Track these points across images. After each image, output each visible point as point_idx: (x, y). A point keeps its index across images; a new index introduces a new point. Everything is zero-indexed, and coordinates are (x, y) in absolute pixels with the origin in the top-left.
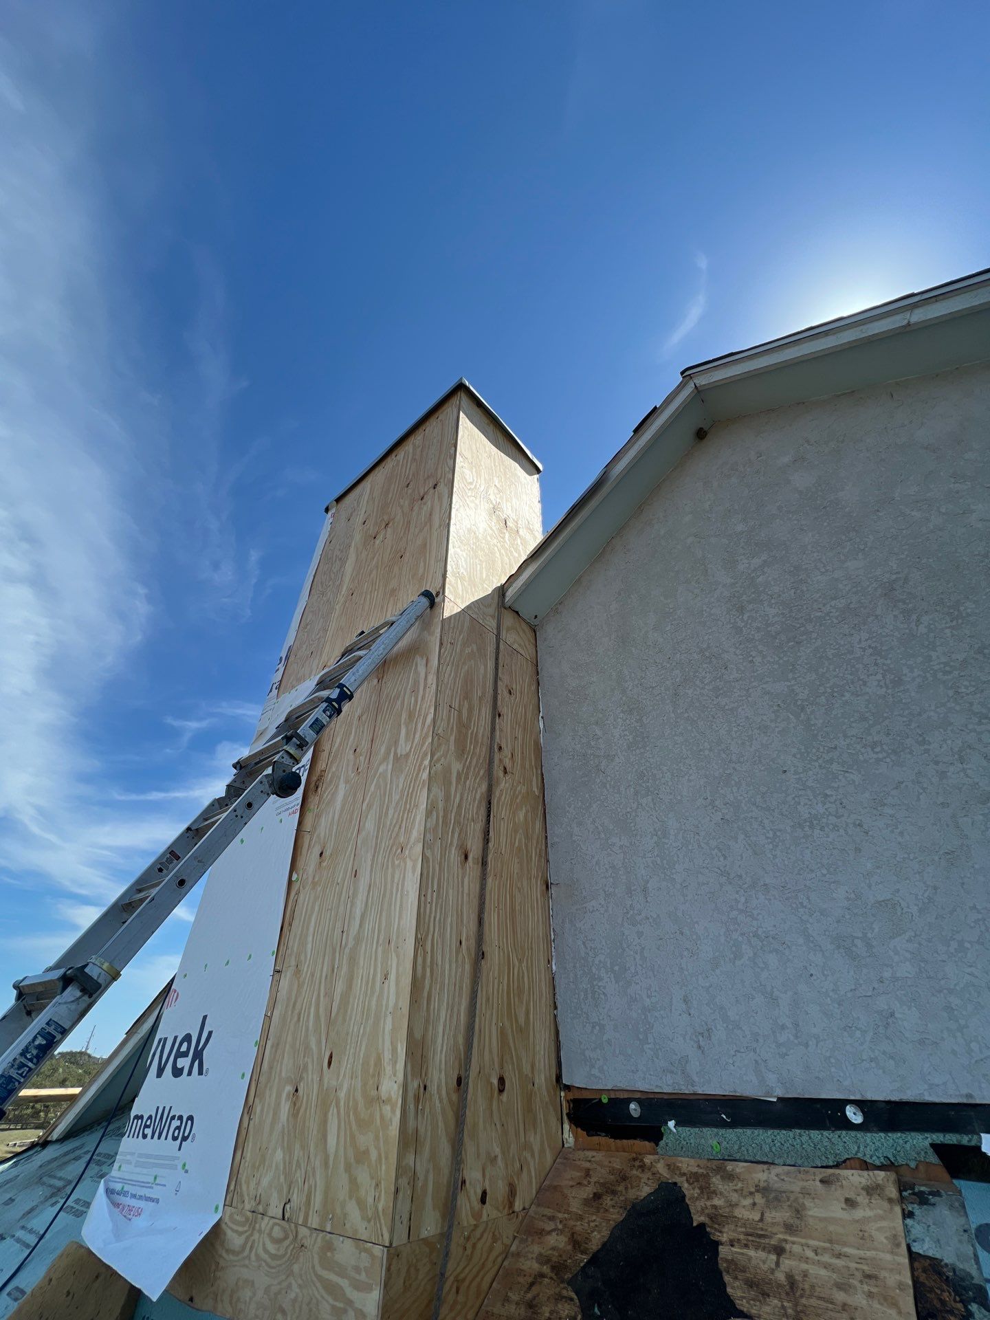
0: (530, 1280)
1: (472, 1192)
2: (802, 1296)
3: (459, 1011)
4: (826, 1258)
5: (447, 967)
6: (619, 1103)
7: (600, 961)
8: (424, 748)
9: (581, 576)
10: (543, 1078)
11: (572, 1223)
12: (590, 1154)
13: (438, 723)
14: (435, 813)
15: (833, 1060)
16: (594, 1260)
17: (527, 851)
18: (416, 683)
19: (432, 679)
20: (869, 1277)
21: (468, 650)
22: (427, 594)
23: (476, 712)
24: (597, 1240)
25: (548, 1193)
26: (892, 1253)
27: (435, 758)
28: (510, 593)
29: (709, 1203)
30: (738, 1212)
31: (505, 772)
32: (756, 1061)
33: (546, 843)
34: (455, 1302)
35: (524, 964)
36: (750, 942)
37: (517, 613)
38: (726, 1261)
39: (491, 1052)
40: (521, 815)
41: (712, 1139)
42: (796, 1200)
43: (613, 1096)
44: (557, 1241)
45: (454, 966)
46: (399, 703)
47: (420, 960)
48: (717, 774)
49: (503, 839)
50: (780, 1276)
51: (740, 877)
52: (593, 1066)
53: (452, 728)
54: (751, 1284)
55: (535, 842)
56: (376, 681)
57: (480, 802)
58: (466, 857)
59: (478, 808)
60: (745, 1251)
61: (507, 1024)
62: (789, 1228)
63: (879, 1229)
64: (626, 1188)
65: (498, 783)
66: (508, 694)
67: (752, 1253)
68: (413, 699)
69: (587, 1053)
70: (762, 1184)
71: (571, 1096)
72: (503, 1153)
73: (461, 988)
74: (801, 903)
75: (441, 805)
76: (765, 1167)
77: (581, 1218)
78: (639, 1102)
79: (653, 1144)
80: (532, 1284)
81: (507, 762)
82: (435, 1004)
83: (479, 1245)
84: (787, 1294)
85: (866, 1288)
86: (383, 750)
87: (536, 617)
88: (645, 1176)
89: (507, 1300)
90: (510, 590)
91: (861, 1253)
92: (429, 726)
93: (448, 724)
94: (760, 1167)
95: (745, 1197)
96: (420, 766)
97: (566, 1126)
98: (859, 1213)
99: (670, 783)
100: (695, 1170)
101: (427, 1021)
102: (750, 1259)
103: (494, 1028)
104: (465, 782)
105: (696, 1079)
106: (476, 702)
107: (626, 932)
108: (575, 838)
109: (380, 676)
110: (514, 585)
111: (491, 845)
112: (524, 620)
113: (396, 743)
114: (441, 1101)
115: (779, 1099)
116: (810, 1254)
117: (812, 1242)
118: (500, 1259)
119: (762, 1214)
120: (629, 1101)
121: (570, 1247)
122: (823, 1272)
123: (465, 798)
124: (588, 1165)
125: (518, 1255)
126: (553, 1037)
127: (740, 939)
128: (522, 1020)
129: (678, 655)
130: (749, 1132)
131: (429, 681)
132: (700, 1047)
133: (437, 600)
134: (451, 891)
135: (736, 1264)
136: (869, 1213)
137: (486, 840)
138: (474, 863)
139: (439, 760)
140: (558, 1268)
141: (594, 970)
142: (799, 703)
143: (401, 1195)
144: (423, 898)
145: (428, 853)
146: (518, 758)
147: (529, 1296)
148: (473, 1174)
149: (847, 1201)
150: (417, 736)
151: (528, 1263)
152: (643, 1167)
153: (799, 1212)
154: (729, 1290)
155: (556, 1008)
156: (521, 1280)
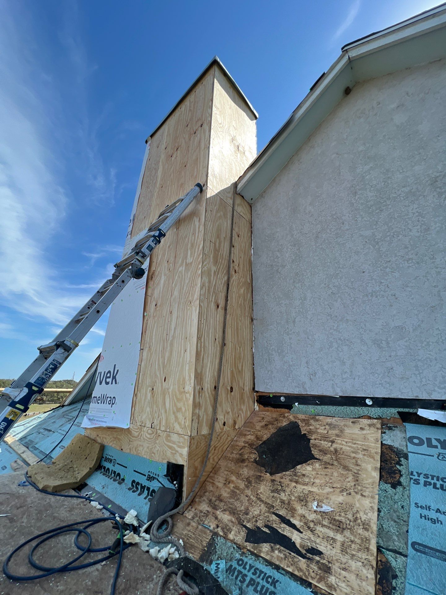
0: (241, 448)
1: (220, 422)
2: (339, 454)
3: (215, 364)
4: (350, 444)
5: (210, 348)
6: (277, 397)
7: (273, 349)
8: (199, 260)
9: (275, 177)
10: (248, 388)
11: (256, 432)
12: (264, 413)
13: (205, 248)
14: (204, 288)
15: (364, 384)
16: (264, 443)
17: (244, 306)
18: (194, 230)
19: (202, 228)
20: (365, 450)
21: (219, 215)
22: (199, 185)
23: (222, 244)
24: (265, 438)
25: (248, 423)
26: (375, 443)
27: (204, 264)
28: (239, 186)
29: (308, 428)
30: (319, 431)
31: (235, 272)
32: (333, 384)
33: (252, 303)
34: (214, 453)
35: (242, 349)
36: (337, 342)
37: (243, 197)
38: (313, 444)
39: (227, 378)
40: (242, 291)
41: (312, 409)
42: (341, 428)
43: (274, 394)
44: (251, 437)
45: (213, 348)
46: (187, 239)
47: (199, 345)
48: (332, 274)
49: (234, 300)
50: (332, 449)
51: (336, 316)
52: (267, 385)
53: (212, 251)
54: (320, 451)
55: (247, 302)
56: (176, 229)
57: (224, 284)
58: (218, 307)
59: (223, 287)
60: (320, 442)
61: (234, 369)
62: (337, 436)
63: (371, 437)
64: (277, 423)
65: (232, 277)
66: (237, 237)
67: (322, 442)
68: (193, 237)
69: (265, 380)
70: (329, 423)
71: (258, 394)
72: (232, 411)
73: (216, 356)
74: (362, 327)
75: (207, 285)
76: (331, 418)
77: (260, 431)
78: (285, 397)
79: (289, 410)
80: (241, 449)
81: (237, 268)
82: (205, 361)
83: (223, 438)
84: (334, 454)
85: (363, 453)
86: (180, 261)
87: (252, 199)
88: (284, 420)
89: (233, 453)
90: (240, 184)
91: (363, 443)
92: (201, 250)
93: (210, 249)
94: (329, 418)
95: (322, 426)
96: (197, 268)
97: (256, 404)
98: (364, 432)
99: (310, 277)
100: (304, 418)
101: (203, 367)
102: (321, 444)
103: (229, 370)
104: (217, 276)
105: (308, 390)
106: (222, 239)
107: (285, 338)
108: (265, 301)
109: (178, 227)
110: (242, 182)
111: (229, 302)
112: (246, 201)
113: (186, 257)
114: (208, 393)
115: (340, 397)
116: (344, 443)
117: (345, 440)
118: (230, 442)
119: (328, 431)
120: (281, 396)
121: (255, 439)
122: (348, 448)
123: (217, 282)
124: (263, 416)
125: (237, 441)
126: (252, 375)
127: (333, 340)
128: (240, 368)
129: (320, 218)
130: (326, 407)
131: (201, 229)
132: (311, 379)
133: (204, 188)
134: (211, 320)
135: (316, 445)
136: (368, 432)
137: (227, 300)
138: (221, 309)
139: (206, 265)
140: (251, 445)
141: (270, 351)
142: (376, 240)
143: (194, 421)
144: (200, 322)
145: (202, 304)
146: (241, 266)
147: (240, 452)
148: (221, 417)
149: (361, 428)
150: (196, 255)
151: (240, 443)
152: (284, 417)
153: (342, 431)
154: (312, 452)
155: (254, 365)
156: (237, 448)
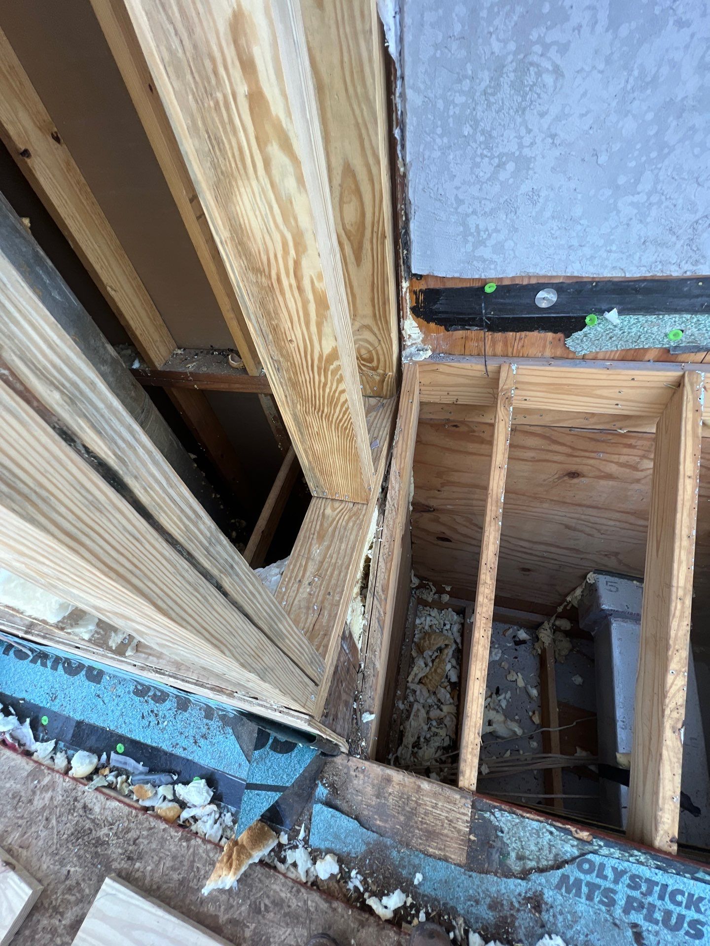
6: (517, 292)
41: (674, 326)
43: (508, 283)
52: (480, 241)
97: (410, 322)
120: (540, 288)
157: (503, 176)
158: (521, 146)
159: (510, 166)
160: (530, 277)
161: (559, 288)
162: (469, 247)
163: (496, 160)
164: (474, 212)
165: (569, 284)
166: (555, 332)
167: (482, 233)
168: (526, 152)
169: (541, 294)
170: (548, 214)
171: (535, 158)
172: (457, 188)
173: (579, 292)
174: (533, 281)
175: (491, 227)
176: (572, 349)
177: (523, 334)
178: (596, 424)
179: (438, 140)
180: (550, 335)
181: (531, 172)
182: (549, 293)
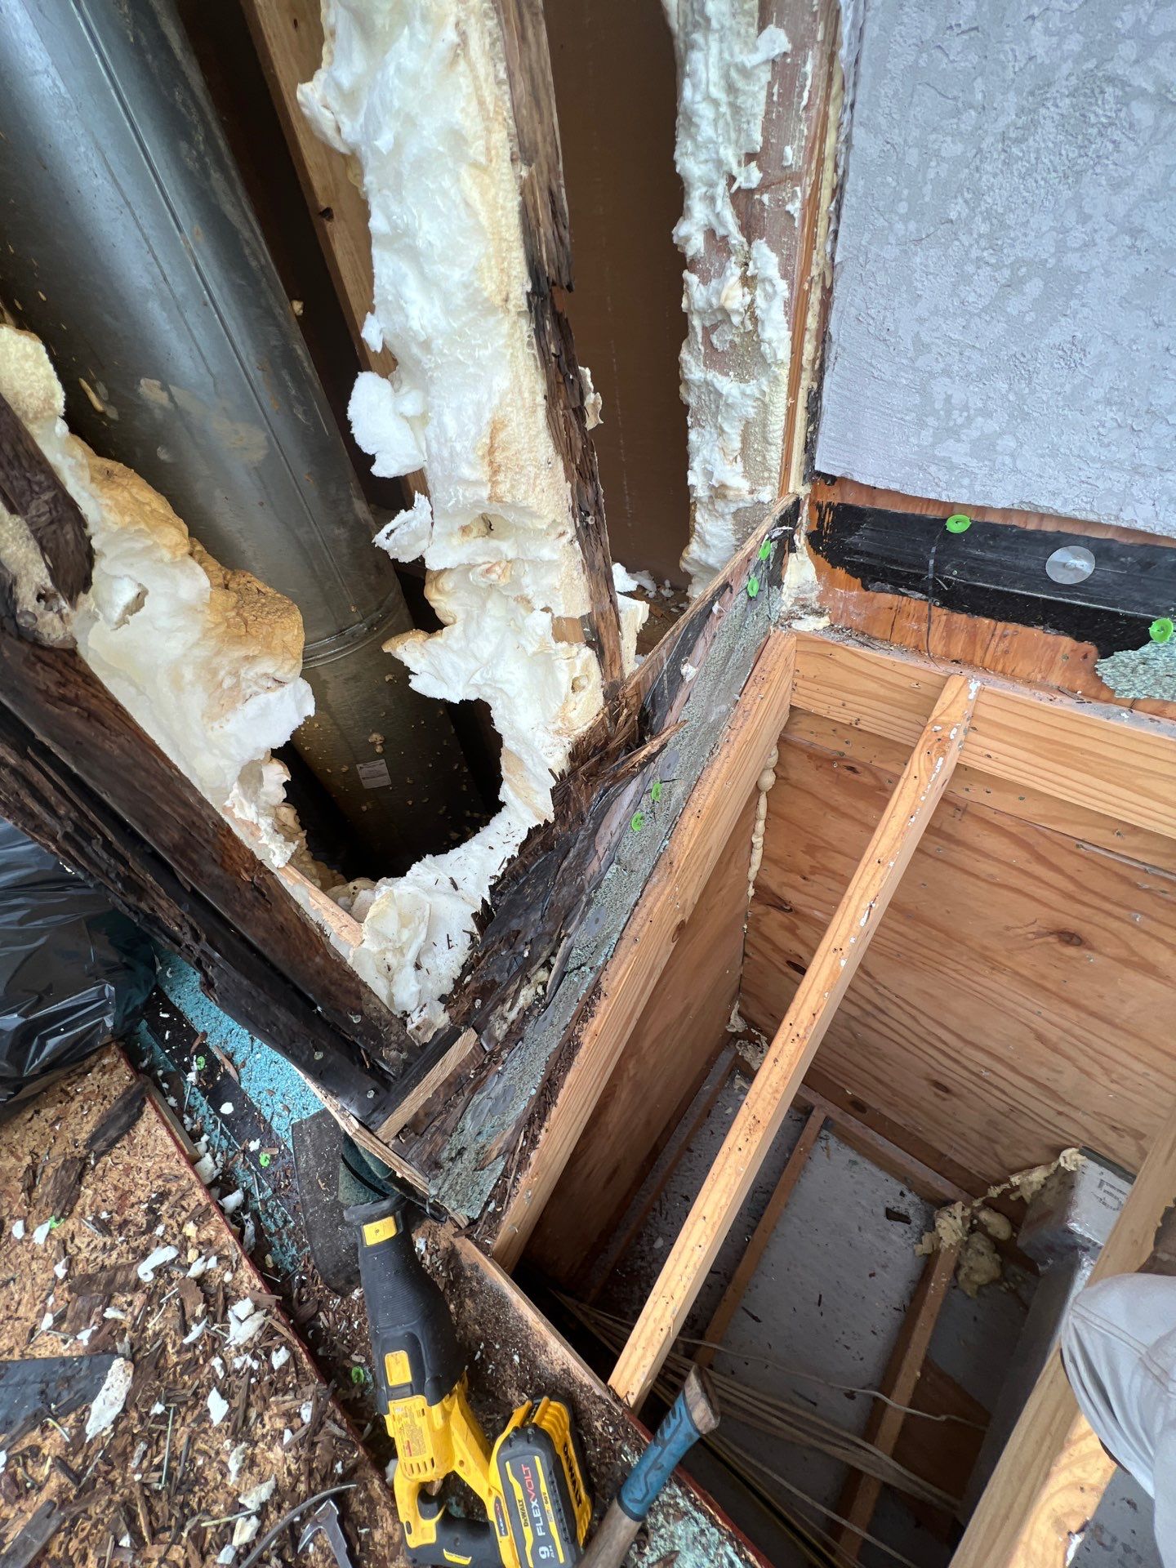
6: (1013, 543)
43: (996, 521)
69: (940, 387)
71: (833, 497)
120: (1060, 541)
157: (1014, 306)
158: (1061, 249)
159: (1034, 287)
160: (1042, 517)
161: (1102, 551)
162: (927, 436)
163: (1007, 273)
164: (947, 372)
165: (1124, 546)
166: (1080, 638)
167: (956, 413)
168: (1072, 260)
169: (1058, 556)
170: (1097, 393)
171: (1087, 274)
172: (921, 320)
173: (1146, 566)
174: (1049, 527)
175: (976, 403)
176: (1110, 683)
177: (1012, 627)
178: (1137, 850)
179: (899, 226)
180: (1067, 642)
181: (1074, 303)
182: (1076, 556)
